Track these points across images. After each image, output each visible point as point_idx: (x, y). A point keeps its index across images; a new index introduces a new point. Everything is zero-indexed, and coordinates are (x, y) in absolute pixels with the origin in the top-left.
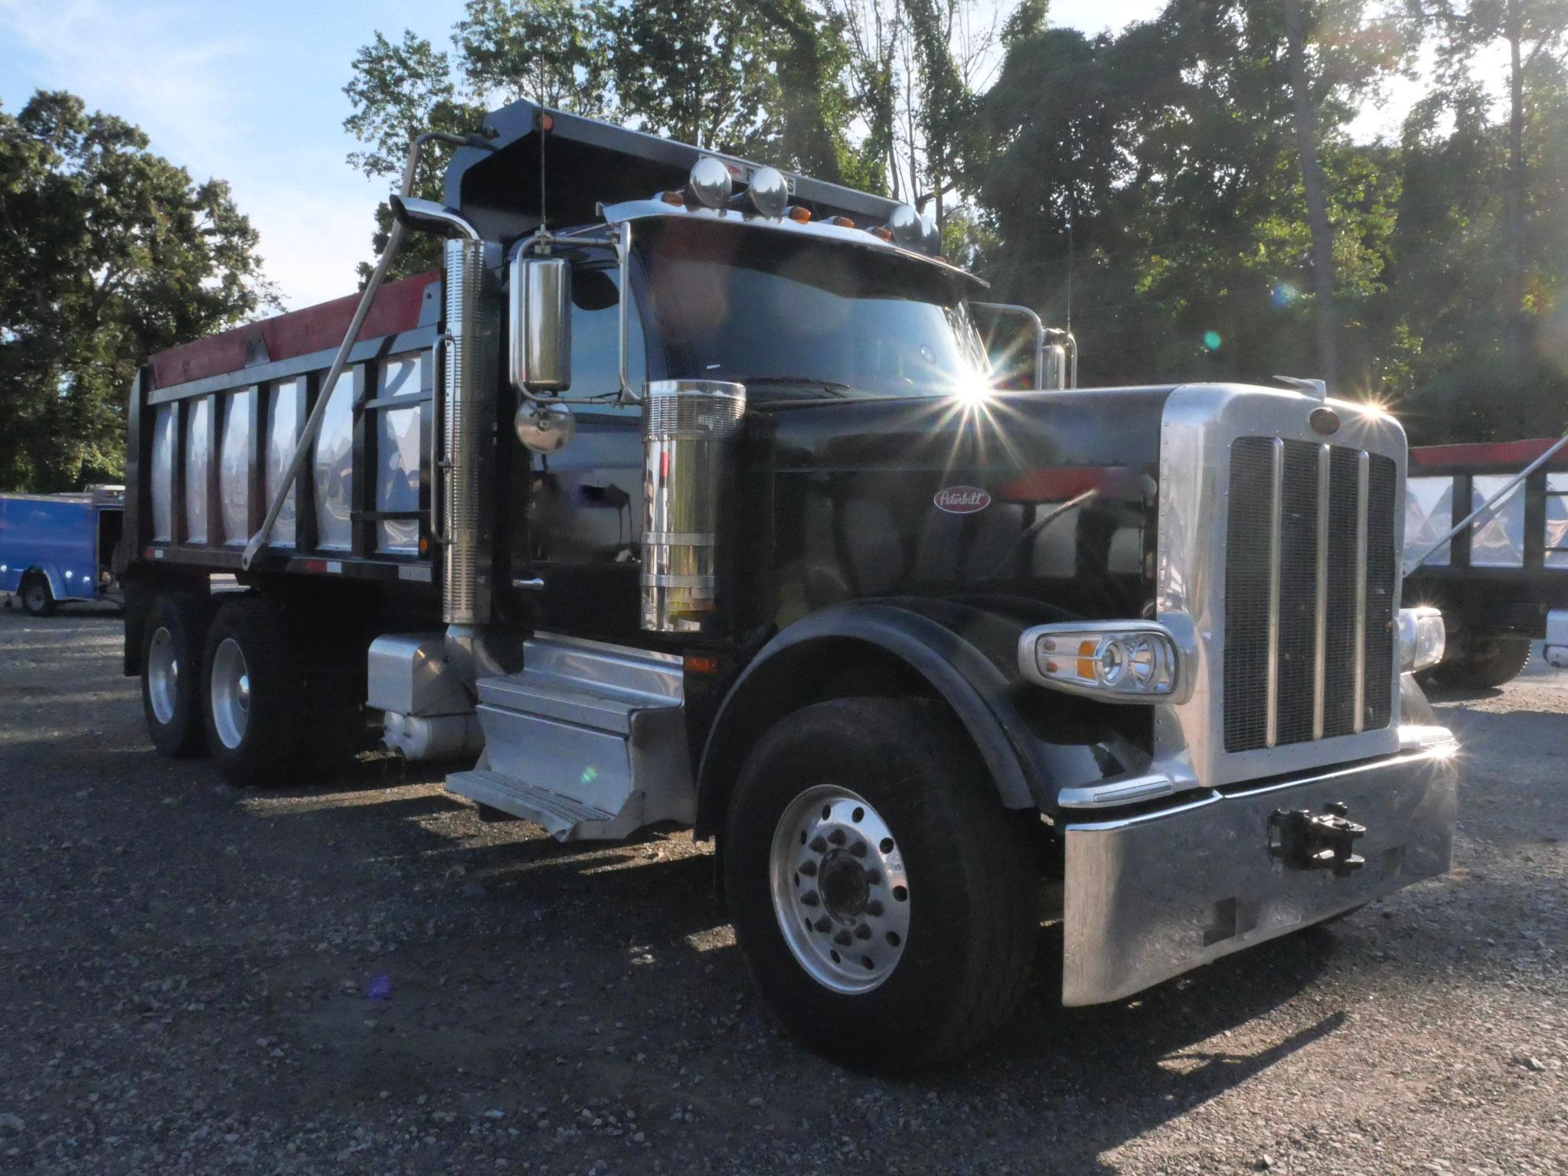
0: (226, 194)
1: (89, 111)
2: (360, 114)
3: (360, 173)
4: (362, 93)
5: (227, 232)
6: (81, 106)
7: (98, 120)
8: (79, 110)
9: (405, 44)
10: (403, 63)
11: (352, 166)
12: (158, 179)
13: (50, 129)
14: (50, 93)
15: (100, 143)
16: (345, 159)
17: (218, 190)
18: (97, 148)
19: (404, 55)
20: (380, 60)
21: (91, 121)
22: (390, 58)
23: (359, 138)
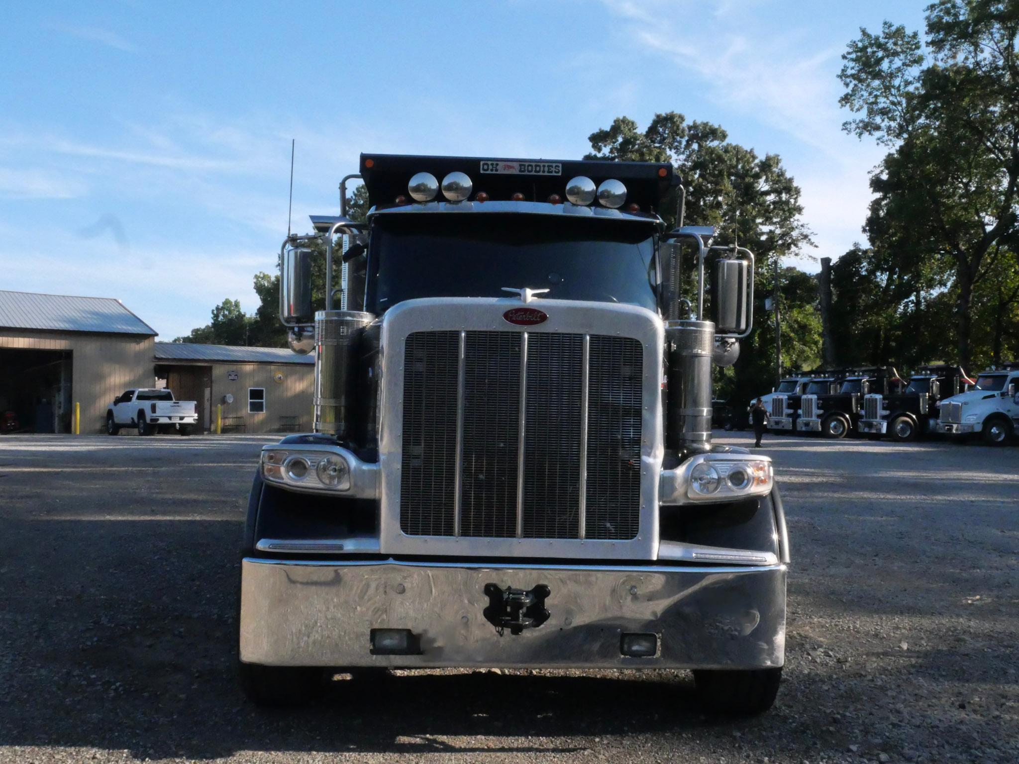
0: (777, 164)
1: (688, 122)
2: (850, 92)
3: (853, 135)
4: (853, 76)
5: (778, 192)
6: (682, 118)
7: (695, 127)
8: (681, 123)
9: (884, 32)
10: (880, 46)
11: (846, 132)
12: (730, 160)
13: (664, 139)
14: (664, 115)
15: (697, 142)
16: (841, 127)
17: (772, 163)
18: (695, 146)
19: (882, 40)
20: (864, 49)
21: (690, 128)
22: (871, 45)
23: (852, 110)
